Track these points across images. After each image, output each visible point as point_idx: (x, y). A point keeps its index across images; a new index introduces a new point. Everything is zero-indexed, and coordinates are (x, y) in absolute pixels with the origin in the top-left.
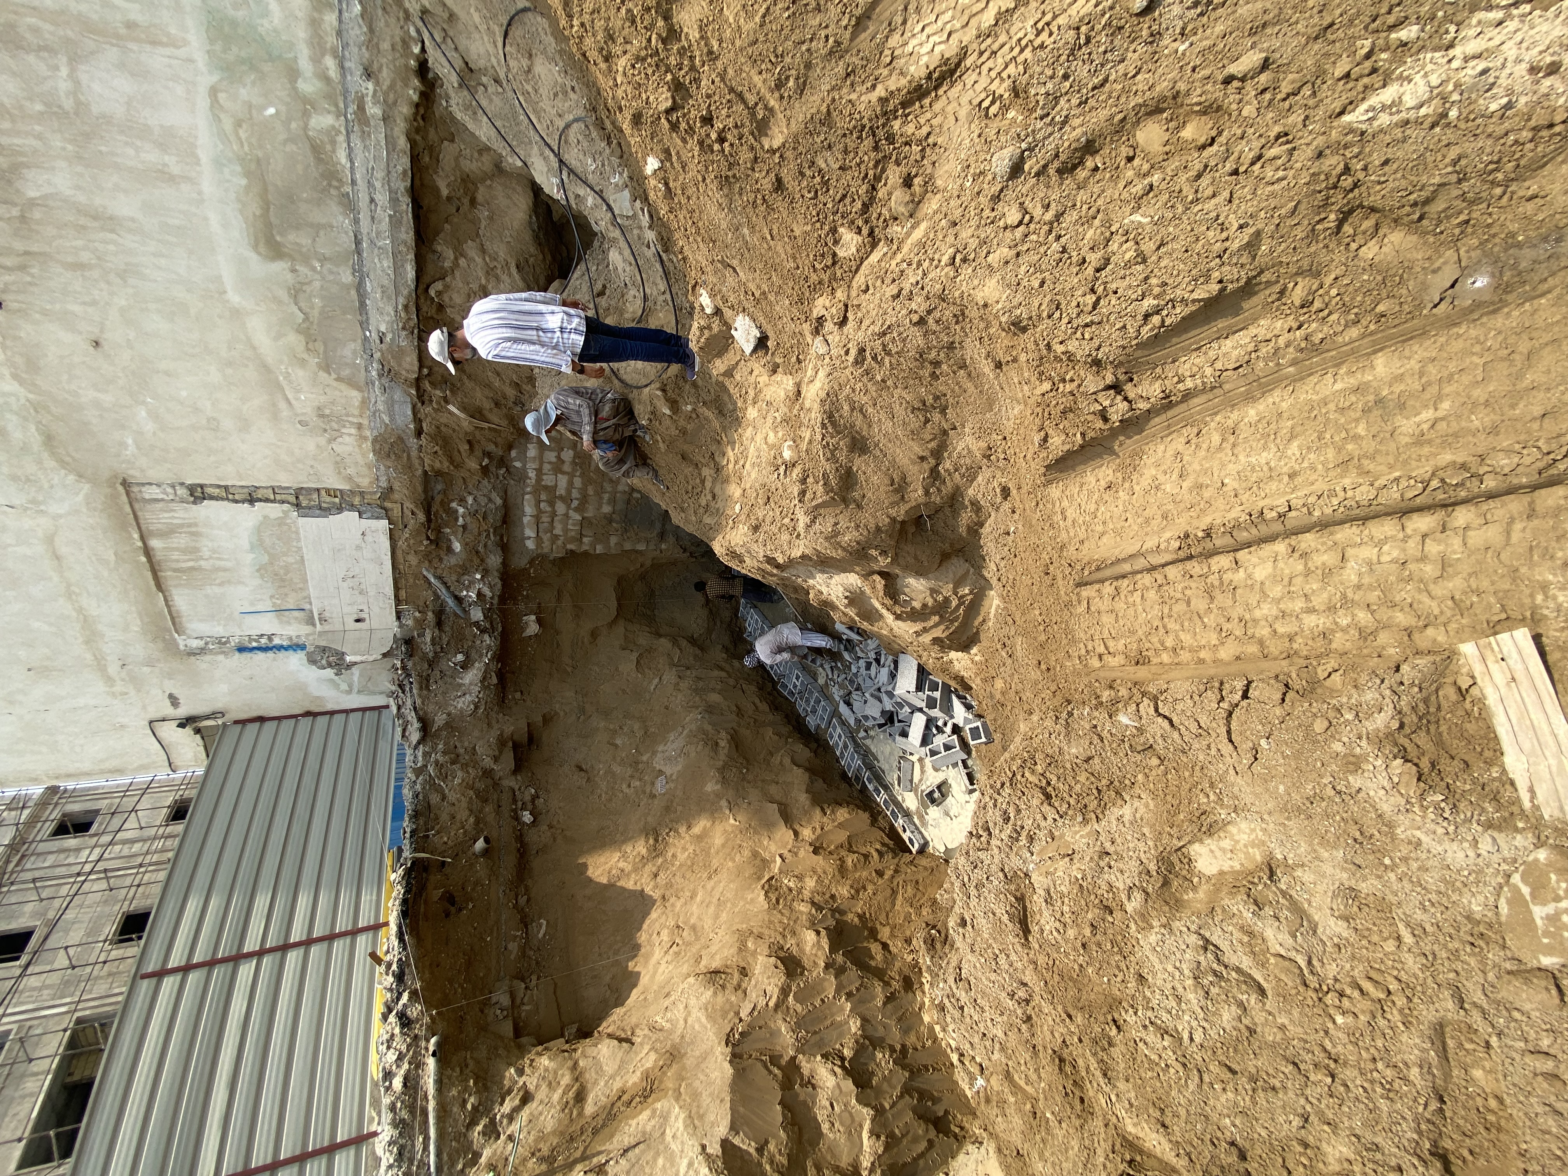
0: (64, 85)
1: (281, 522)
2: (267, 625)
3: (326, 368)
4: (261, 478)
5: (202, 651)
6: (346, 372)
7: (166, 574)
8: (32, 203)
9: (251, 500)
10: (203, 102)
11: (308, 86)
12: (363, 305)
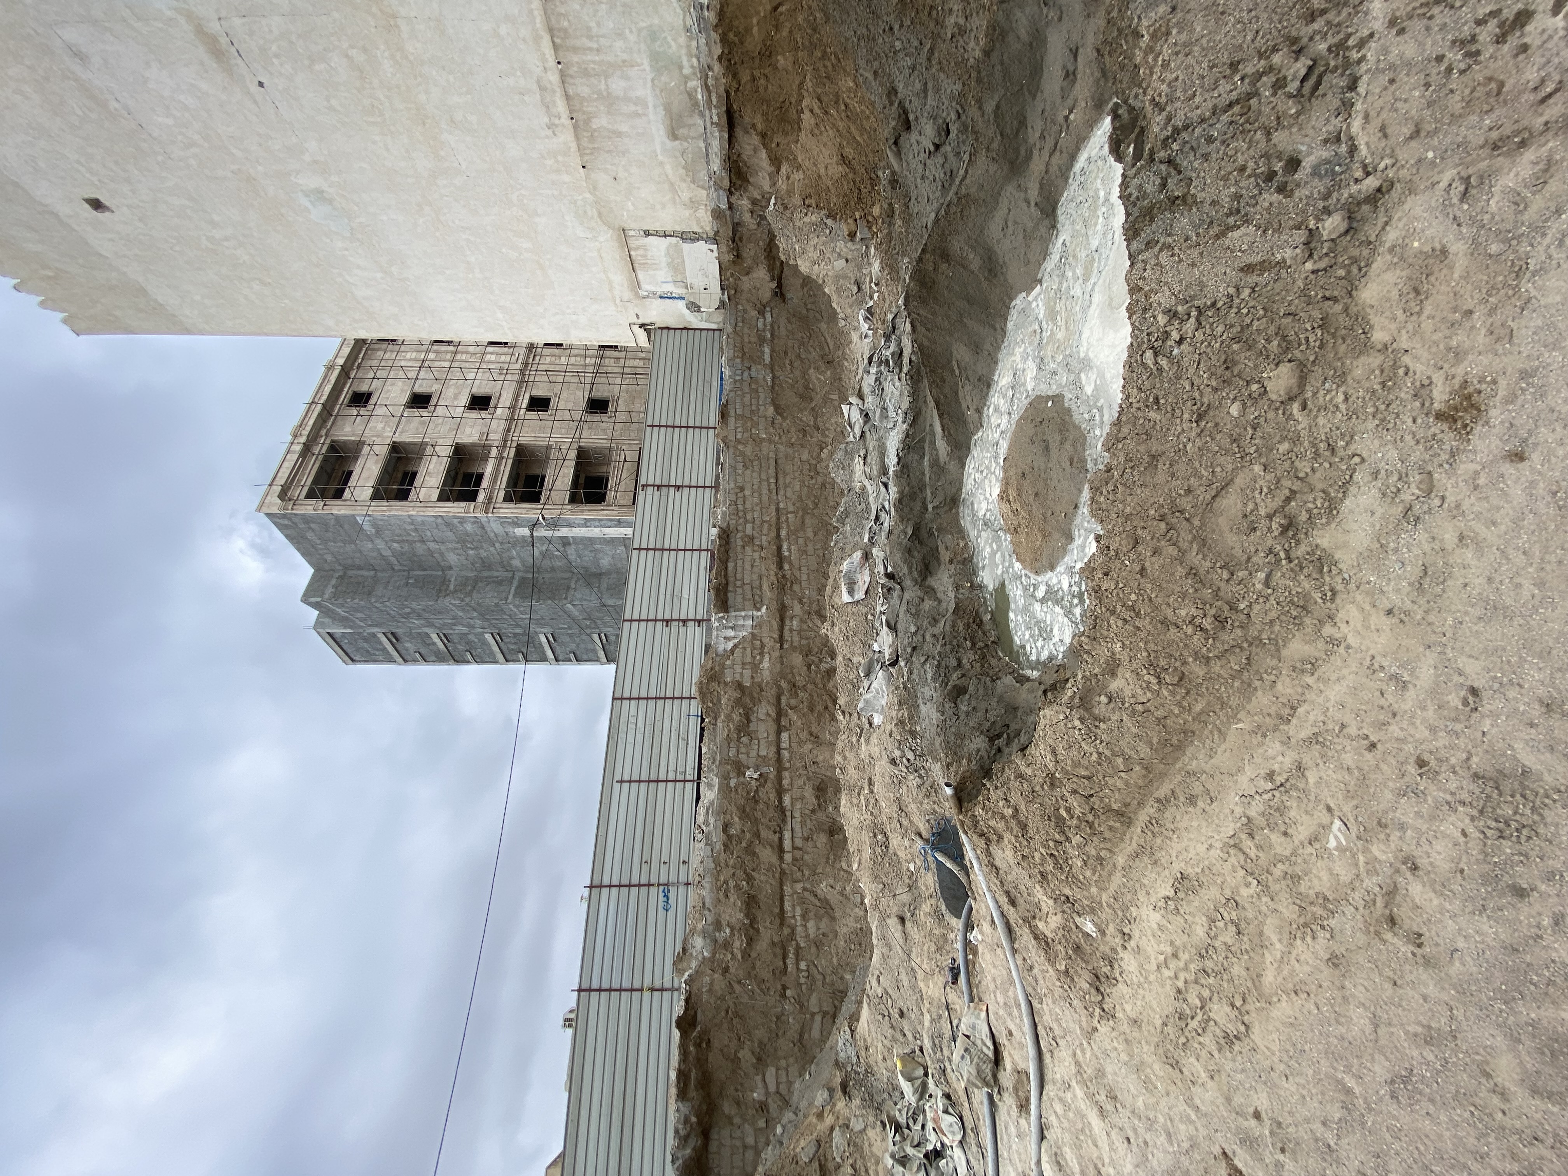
0: (603, 87)
1: (676, 244)
2: (669, 288)
3: (693, 182)
4: (669, 229)
5: (647, 297)
6: (701, 183)
7: (636, 265)
8: (595, 130)
9: (665, 236)
10: (649, 84)
11: (687, 71)
12: (707, 155)
